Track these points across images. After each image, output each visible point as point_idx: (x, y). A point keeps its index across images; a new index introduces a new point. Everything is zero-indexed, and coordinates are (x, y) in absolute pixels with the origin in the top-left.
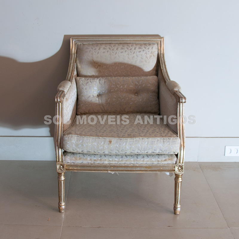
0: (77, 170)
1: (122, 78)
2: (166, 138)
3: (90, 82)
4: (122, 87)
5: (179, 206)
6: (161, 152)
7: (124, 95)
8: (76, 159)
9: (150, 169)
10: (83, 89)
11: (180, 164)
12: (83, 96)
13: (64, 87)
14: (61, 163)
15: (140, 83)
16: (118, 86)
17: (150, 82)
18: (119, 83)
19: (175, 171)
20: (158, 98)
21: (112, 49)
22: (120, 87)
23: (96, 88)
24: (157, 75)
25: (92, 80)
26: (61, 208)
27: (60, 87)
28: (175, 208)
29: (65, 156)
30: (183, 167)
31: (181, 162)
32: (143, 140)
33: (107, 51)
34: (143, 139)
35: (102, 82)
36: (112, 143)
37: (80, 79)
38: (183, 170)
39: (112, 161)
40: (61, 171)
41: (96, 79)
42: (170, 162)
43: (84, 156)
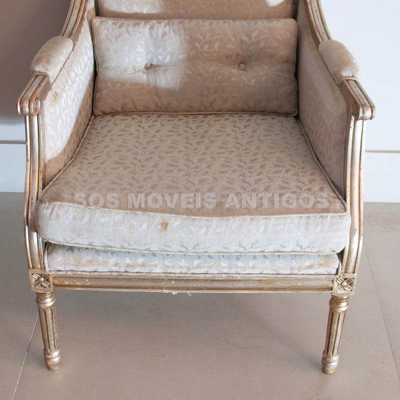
1: (208, 22)
2: (316, 215)
3: (126, 34)
4: (206, 47)
5: (334, 359)
6: (298, 249)
7: (212, 69)
9: (269, 286)
10: (108, 50)
11: (348, 276)
12: (107, 68)
13: (48, 62)
15: (253, 38)
16: (197, 44)
17: (280, 38)
18: (199, 36)
19: (332, 289)
20: (296, 75)
22: (202, 47)
23: (141, 49)
24: (294, 16)
25: (131, 29)
27: (38, 61)
28: (326, 362)
29: (50, 256)
30: (355, 282)
31: (351, 269)
32: (254, 223)
34: (252, 219)
35: (157, 34)
36: (169, 228)
37: (101, 23)
38: (354, 287)
41: (142, 23)
42: (322, 270)
43: (100, 255)
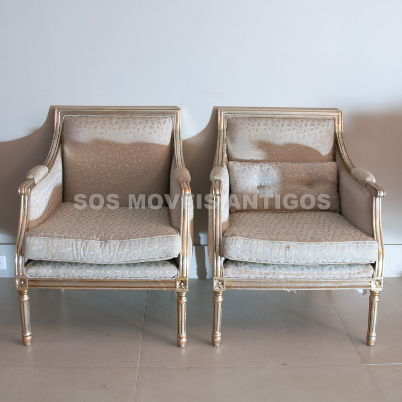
0: (241, 287)
1: (290, 164)
2: (361, 241)
3: (248, 170)
4: (291, 175)
5: (374, 334)
6: (353, 260)
7: (294, 187)
8: (241, 273)
9: (338, 285)
10: (239, 177)
11: (378, 278)
12: (238, 187)
13: (220, 174)
14: (219, 278)
15: (315, 171)
16: (285, 174)
17: (329, 171)
18: (287, 170)
19: (370, 287)
21: (275, 125)
22: (288, 176)
23: (256, 177)
24: (334, 160)
25: (250, 166)
26: (215, 340)
27: (215, 174)
28: (369, 337)
29: (226, 269)
30: (382, 281)
31: (380, 275)
32: (331, 245)
33: (270, 128)
34: (330, 244)
35: (264, 169)
36: (291, 248)
37: (234, 164)
38: (382, 285)
39: (289, 274)
40: (219, 289)
41: (256, 164)
42: (365, 275)
43: (252, 269)
